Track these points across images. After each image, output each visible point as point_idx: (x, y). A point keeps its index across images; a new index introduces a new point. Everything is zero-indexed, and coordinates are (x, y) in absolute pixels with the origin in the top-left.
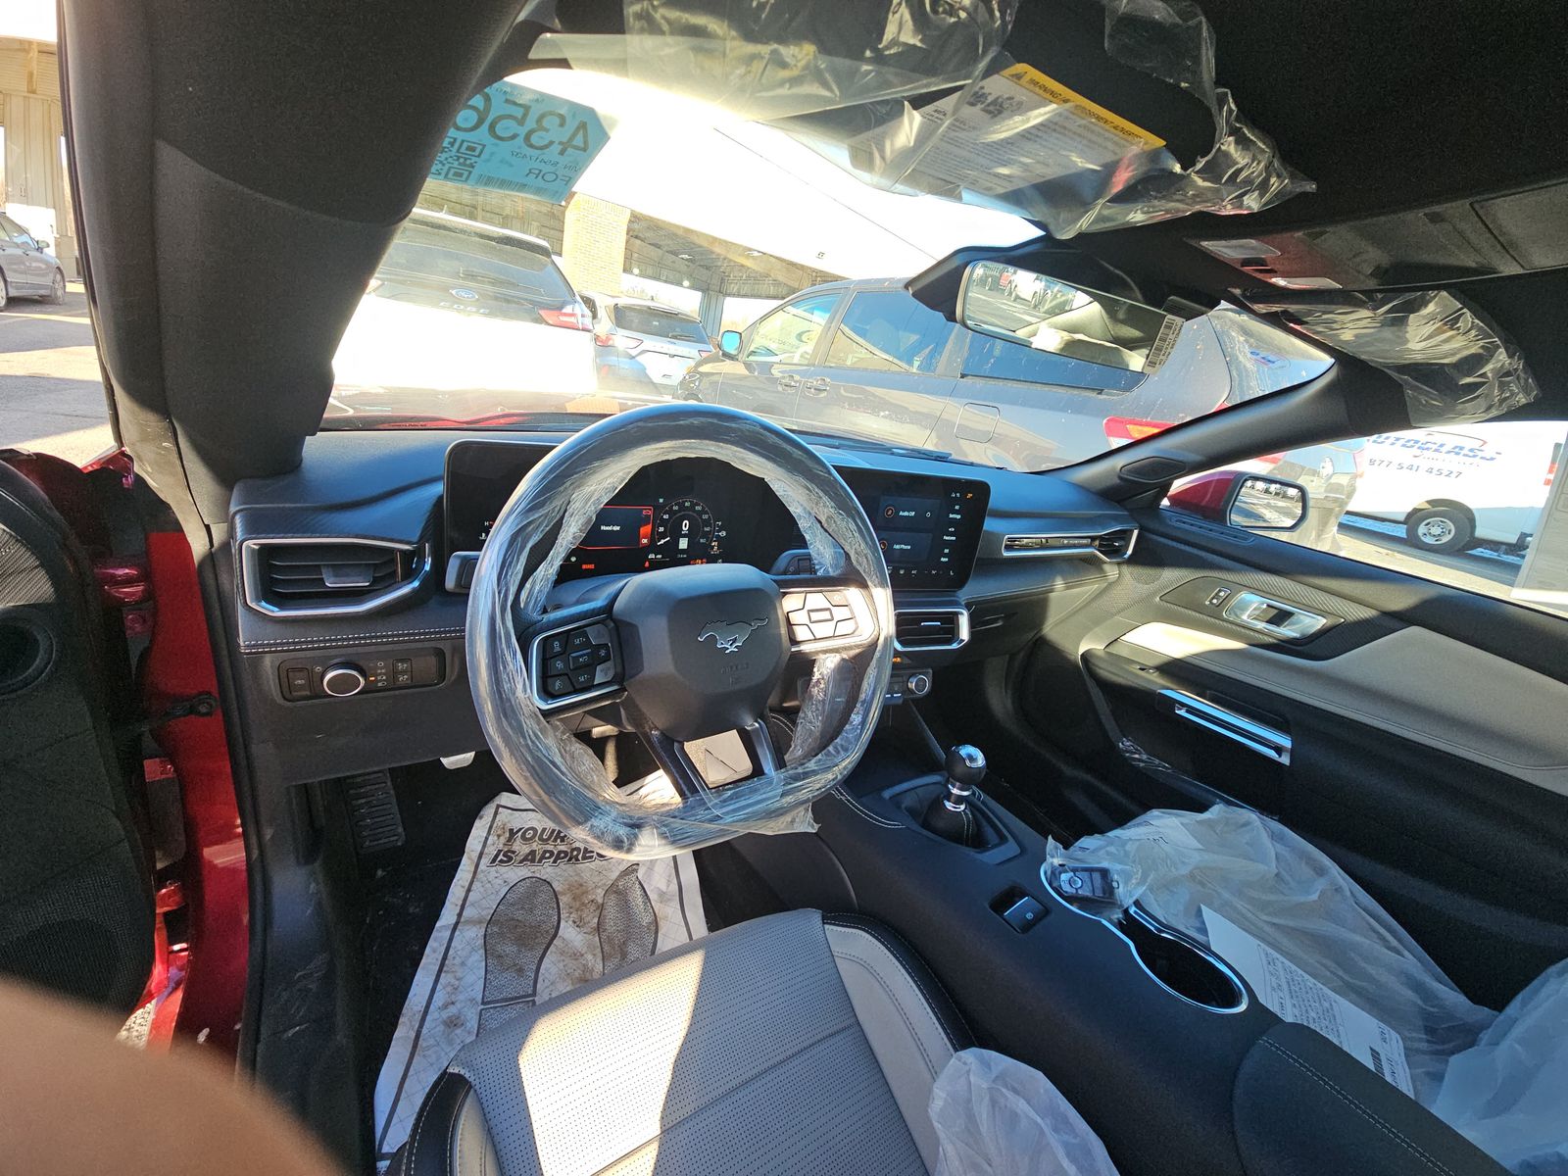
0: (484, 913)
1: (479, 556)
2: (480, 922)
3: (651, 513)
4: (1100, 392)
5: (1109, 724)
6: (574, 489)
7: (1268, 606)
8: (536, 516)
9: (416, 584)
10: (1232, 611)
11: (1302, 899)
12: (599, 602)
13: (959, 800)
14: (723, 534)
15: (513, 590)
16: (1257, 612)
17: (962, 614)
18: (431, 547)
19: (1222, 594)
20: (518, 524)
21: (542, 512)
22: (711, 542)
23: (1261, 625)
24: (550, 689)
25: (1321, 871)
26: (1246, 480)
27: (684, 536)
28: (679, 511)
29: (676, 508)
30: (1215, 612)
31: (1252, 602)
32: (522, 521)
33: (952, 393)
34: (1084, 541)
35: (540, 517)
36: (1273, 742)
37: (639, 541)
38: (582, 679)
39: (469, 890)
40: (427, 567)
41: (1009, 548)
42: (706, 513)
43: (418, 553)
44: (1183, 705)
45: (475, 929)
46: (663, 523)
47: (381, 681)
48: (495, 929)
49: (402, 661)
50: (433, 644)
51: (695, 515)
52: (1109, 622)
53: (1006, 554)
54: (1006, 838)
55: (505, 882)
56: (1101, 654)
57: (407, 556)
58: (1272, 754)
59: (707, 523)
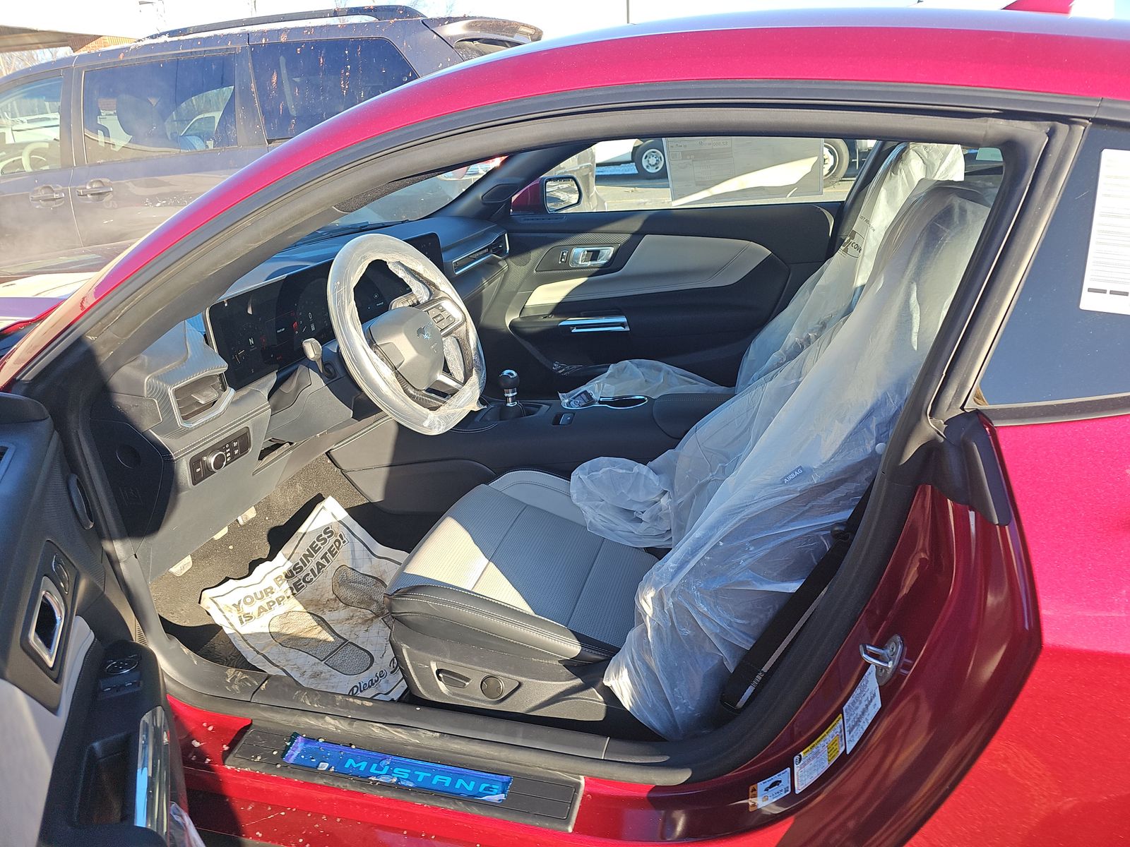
5: (541, 359)
7: (588, 251)
10: (573, 262)
11: (658, 384)
16: (584, 257)
19: (565, 254)
23: (589, 263)
25: (660, 370)
26: (546, 182)
30: (565, 266)
31: (579, 253)
34: (485, 251)
36: (617, 323)
41: (457, 270)
44: (574, 326)
52: (515, 298)
53: (458, 273)
56: (519, 320)
58: (621, 328)
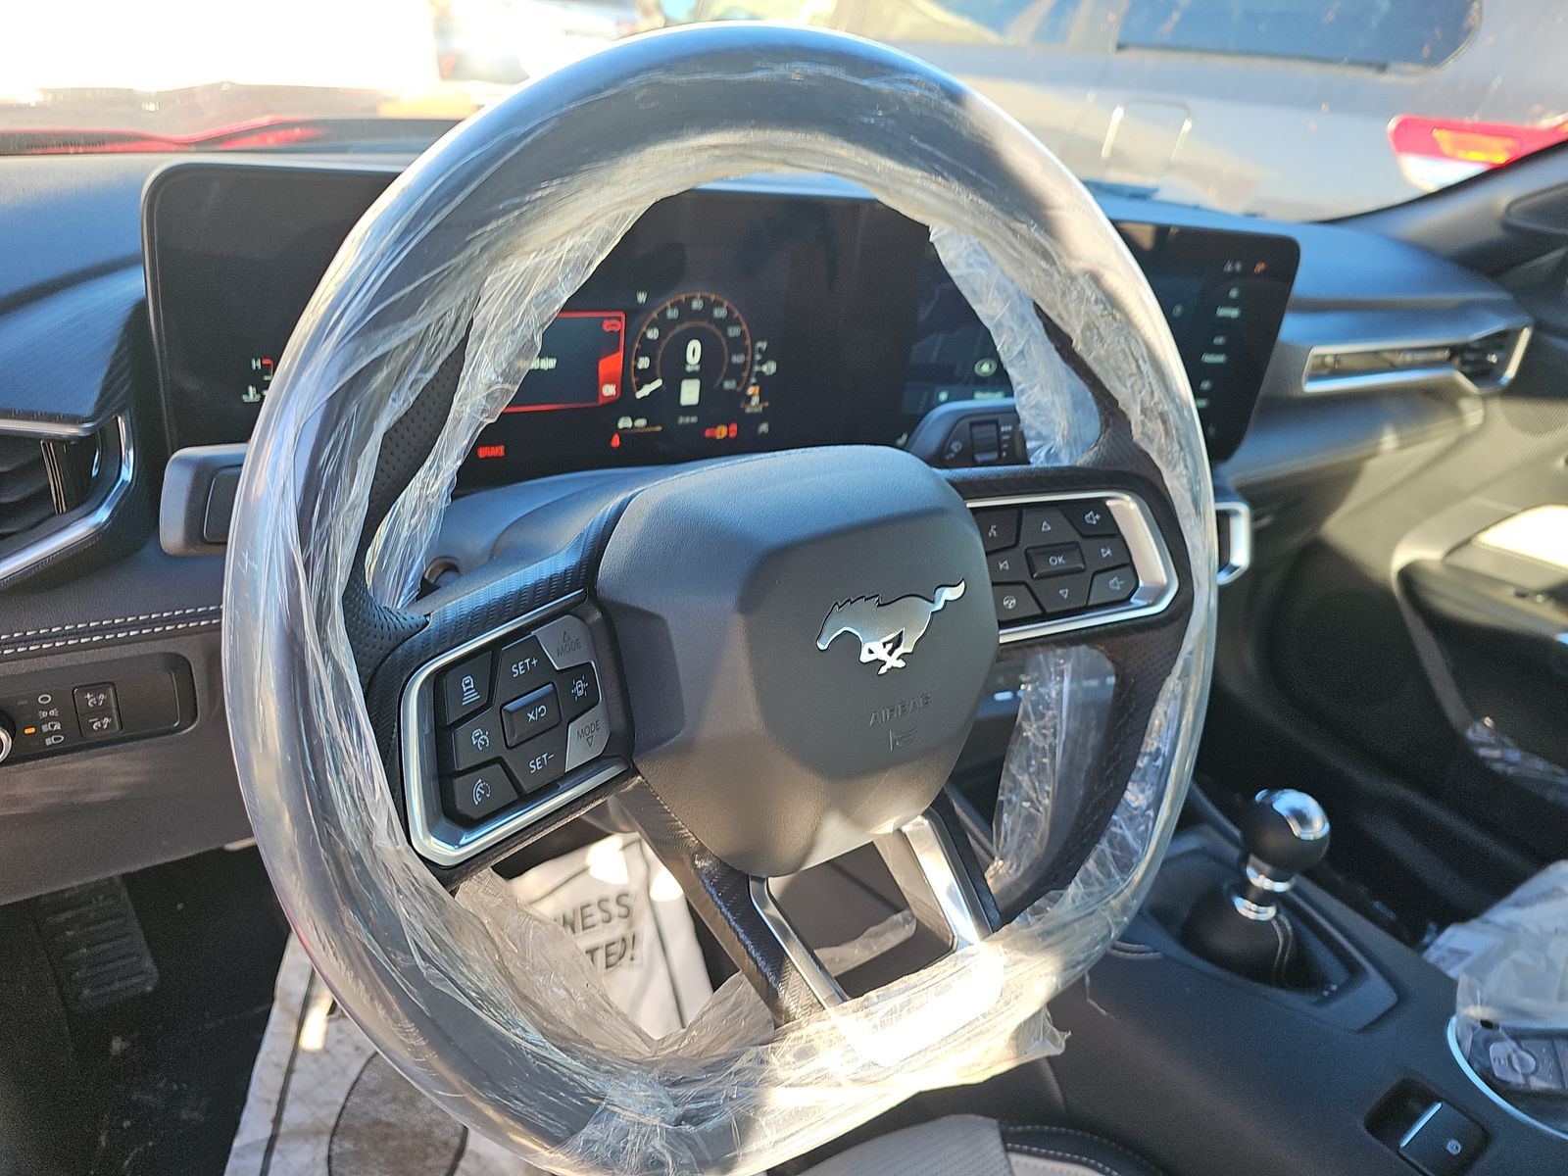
0: (323, 1113)
1: (243, 456)
2: (317, 1133)
3: (620, 326)
4: (1382, 68)
6: (493, 262)
8: (396, 341)
9: (103, 515)
12: (559, 560)
13: (1265, 898)
14: (770, 368)
15: (345, 554)
17: (1236, 513)
18: (130, 427)
20: (342, 371)
21: (411, 328)
22: (746, 388)
24: (460, 805)
27: (692, 376)
28: (679, 320)
29: (672, 314)
32: (352, 359)
33: (1101, 79)
34: (1438, 355)
35: (407, 344)
37: (597, 389)
38: (535, 766)
39: (290, 1071)
40: (127, 474)
41: (1315, 377)
42: (737, 323)
43: (101, 440)
45: (308, 1147)
46: (648, 347)
47: (50, 734)
48: (348, 1145)
49: (95, 688)
50: (160, 646)
51: (713, 327)
52: (1456, 508)
53: (1312, 388)
54: (1363, 970)
55: (357, 1048)
56: (1437, 568)
57: (76, 453)
59: (737, 345)
